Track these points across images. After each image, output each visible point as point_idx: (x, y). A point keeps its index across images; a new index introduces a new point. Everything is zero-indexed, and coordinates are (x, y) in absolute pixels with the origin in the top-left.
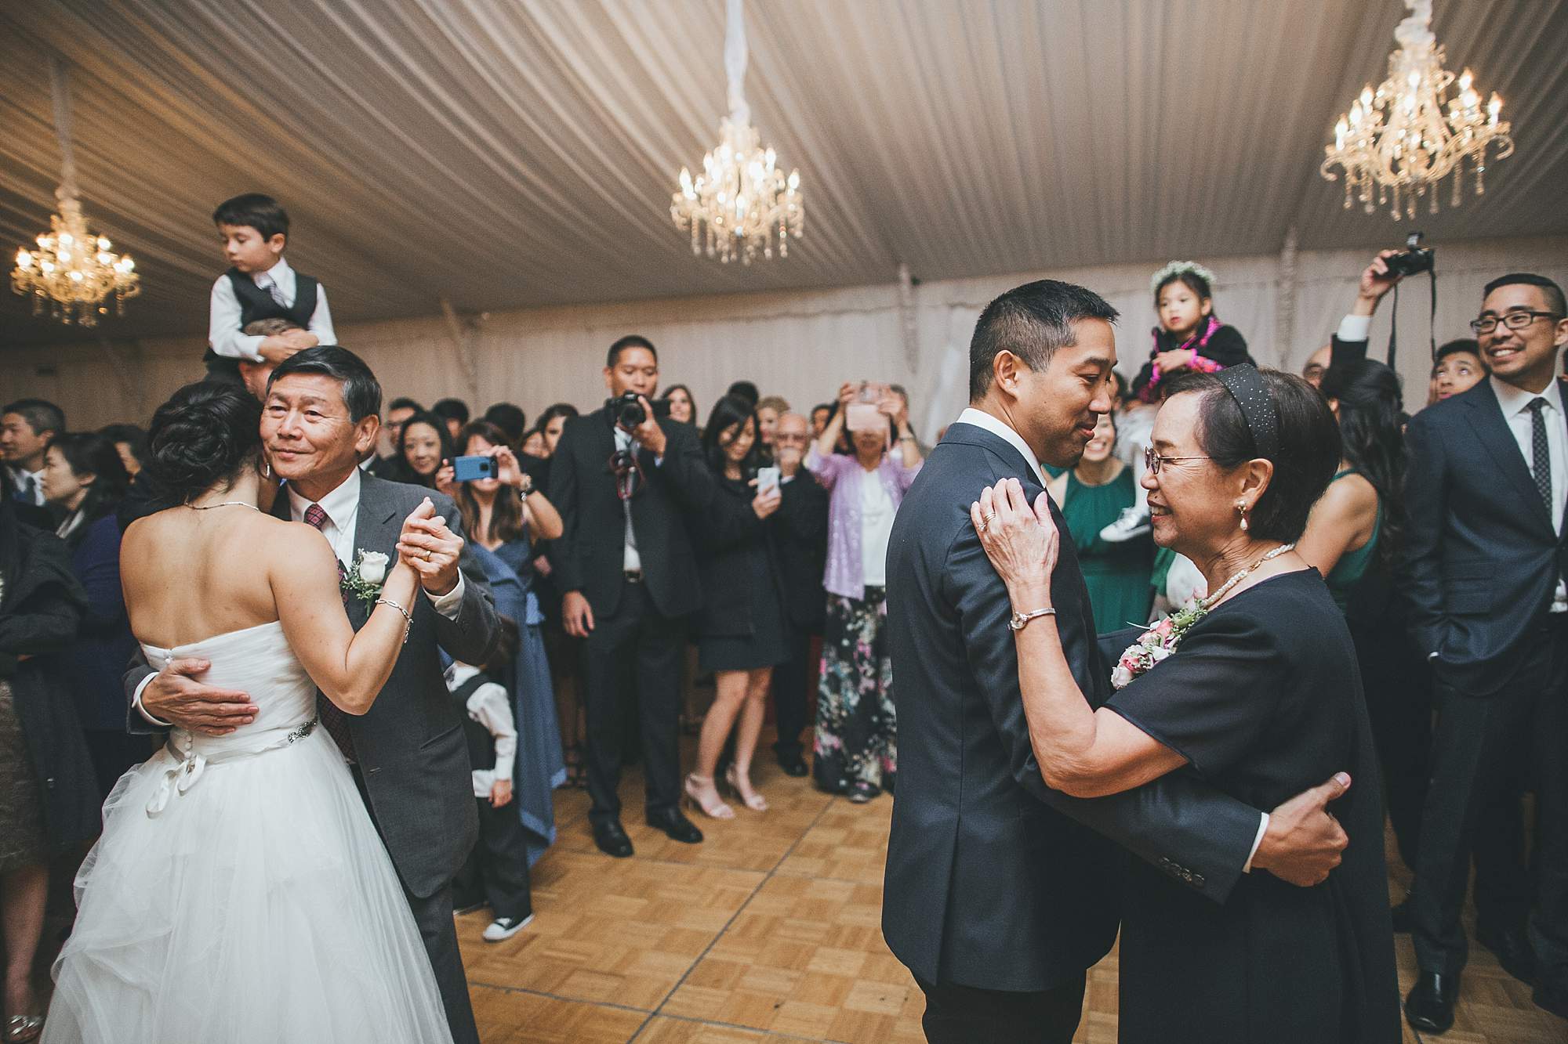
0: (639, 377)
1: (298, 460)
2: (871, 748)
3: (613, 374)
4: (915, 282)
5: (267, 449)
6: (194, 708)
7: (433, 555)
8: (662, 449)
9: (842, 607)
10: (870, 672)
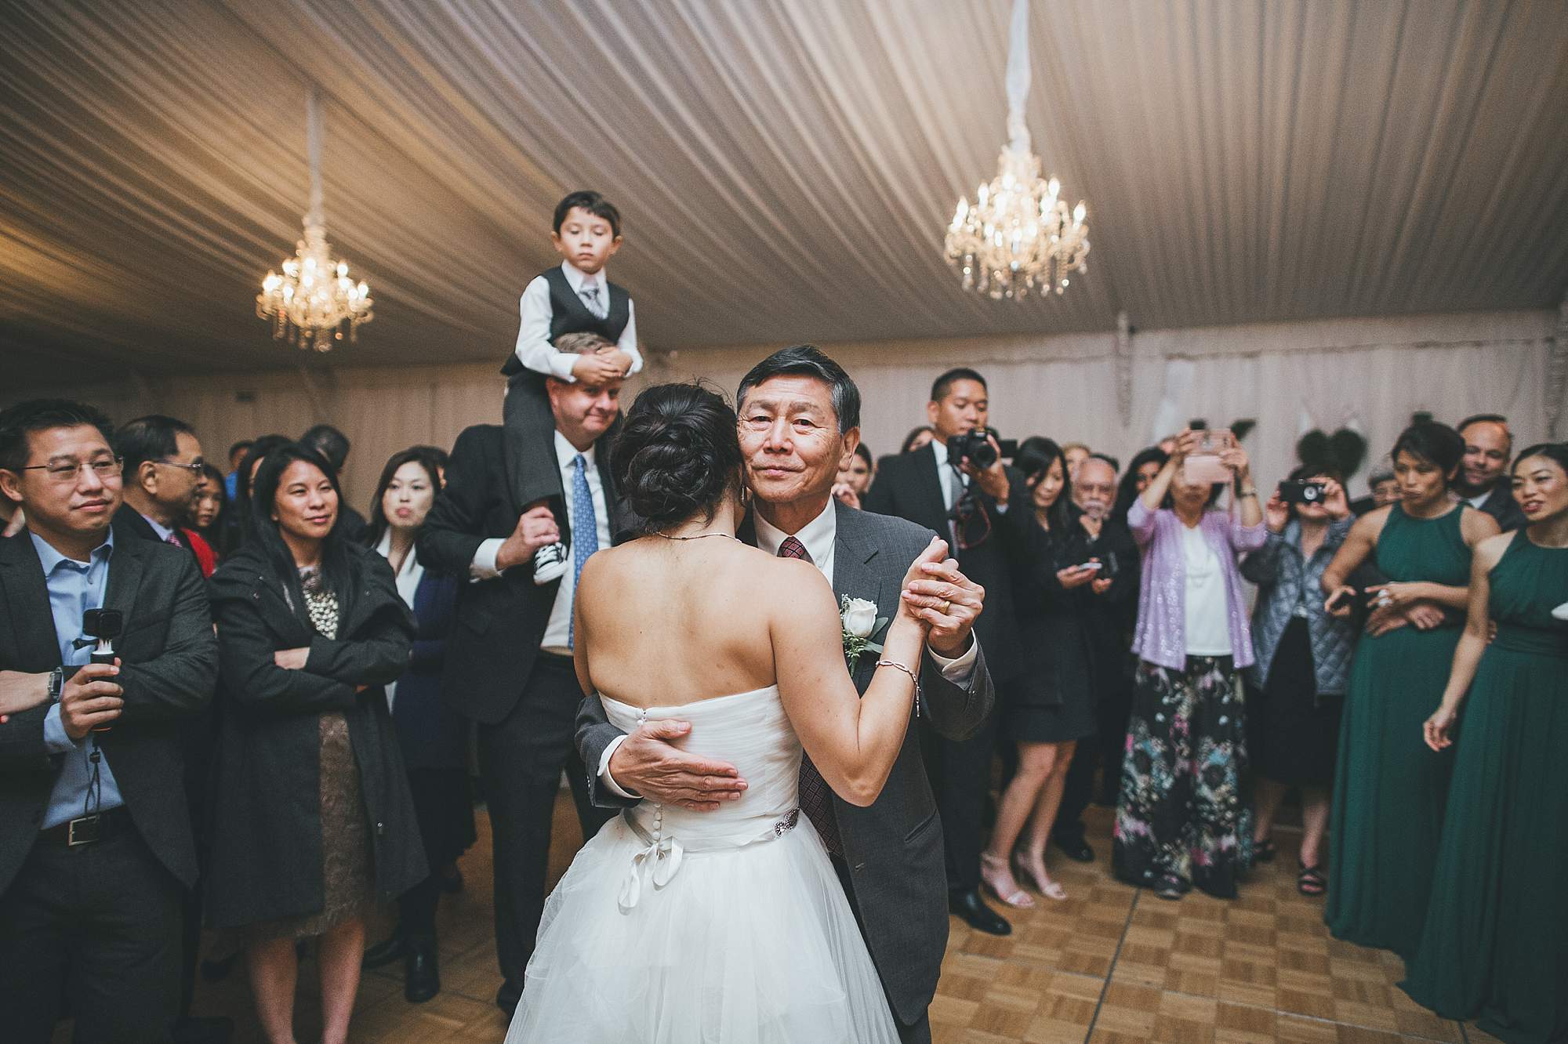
0: (971, 412)
1: (787, 479)
2: (1183, 837)
3: (941, 408)
4: (1132, 331)
5: (749, 468)
6: (674, 779)
7: (953, 606)
8: (1005, 495)
9: (1157, 677)
10: (1186, 753)
